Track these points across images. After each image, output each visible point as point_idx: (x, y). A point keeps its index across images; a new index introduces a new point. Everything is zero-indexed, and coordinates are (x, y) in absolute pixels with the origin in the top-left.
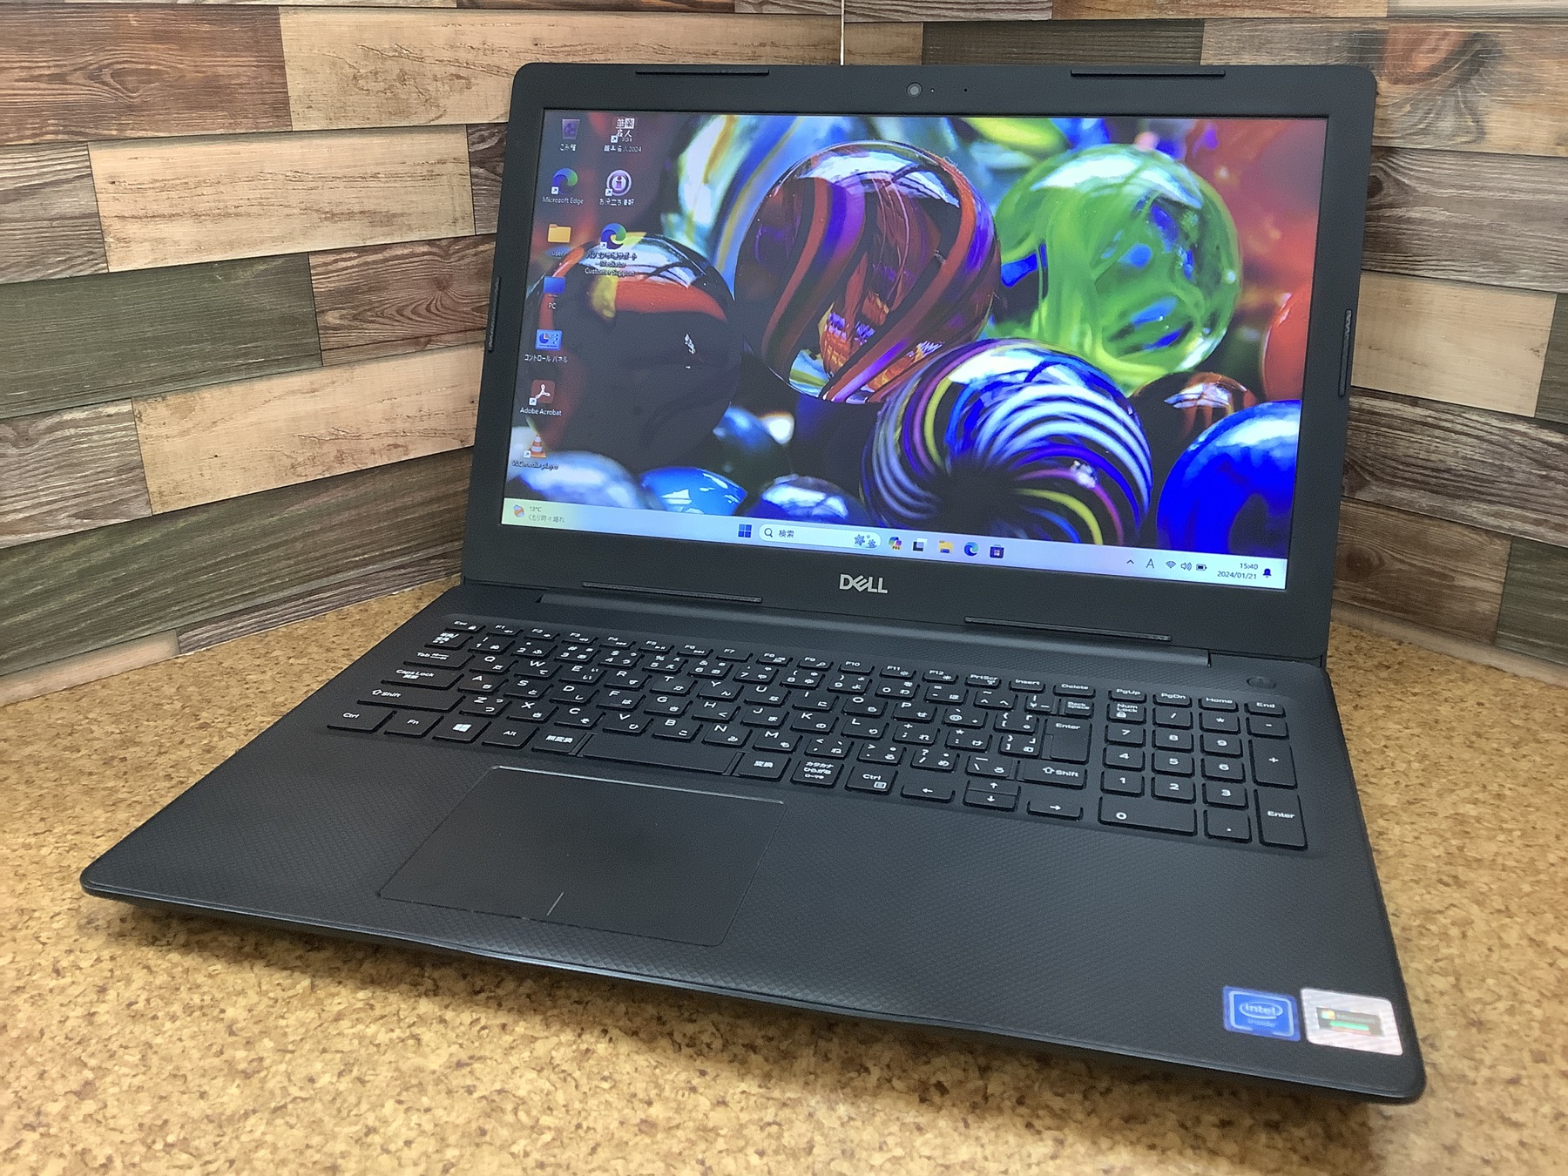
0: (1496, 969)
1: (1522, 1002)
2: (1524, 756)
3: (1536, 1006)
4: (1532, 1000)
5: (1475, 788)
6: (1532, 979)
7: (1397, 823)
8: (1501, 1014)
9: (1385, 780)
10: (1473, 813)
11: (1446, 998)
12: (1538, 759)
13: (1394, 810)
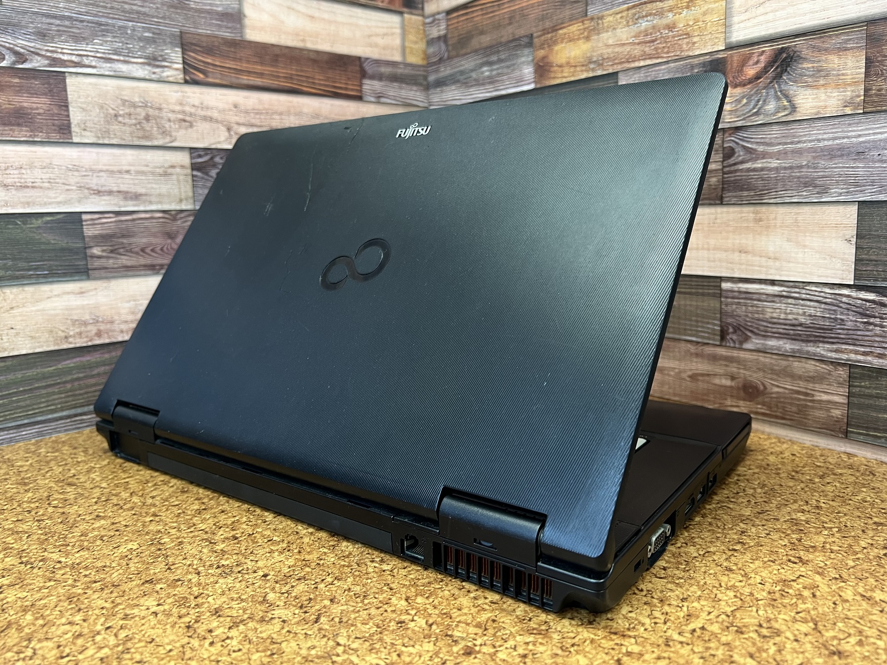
0: (842, 616)
1: (867, 637)
2: (828, 483)
3: (878, 639)
4: (874, 635)
5: (802, 503)
6: (870, 622)
7: (753, 526)
8: (853, 646)
9: (741, 500)
10: (803, 518)
11: (810, 637)
12: (838, 485)
13: (749, 517)
